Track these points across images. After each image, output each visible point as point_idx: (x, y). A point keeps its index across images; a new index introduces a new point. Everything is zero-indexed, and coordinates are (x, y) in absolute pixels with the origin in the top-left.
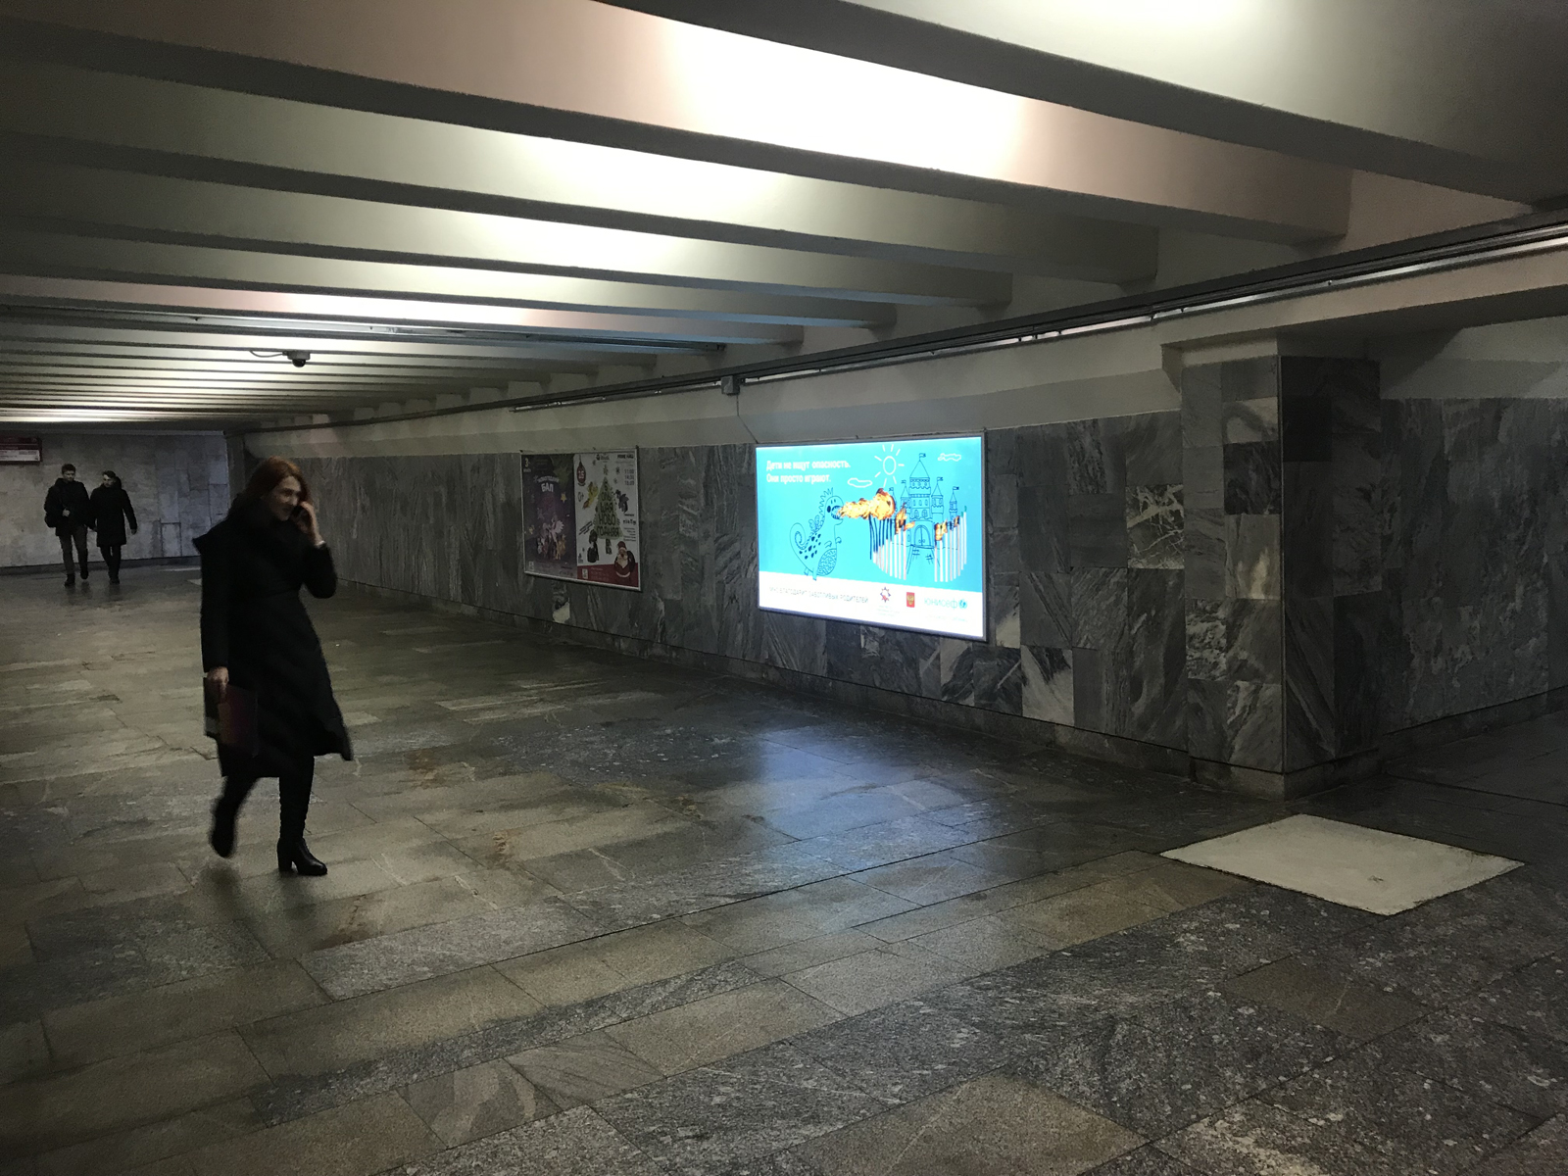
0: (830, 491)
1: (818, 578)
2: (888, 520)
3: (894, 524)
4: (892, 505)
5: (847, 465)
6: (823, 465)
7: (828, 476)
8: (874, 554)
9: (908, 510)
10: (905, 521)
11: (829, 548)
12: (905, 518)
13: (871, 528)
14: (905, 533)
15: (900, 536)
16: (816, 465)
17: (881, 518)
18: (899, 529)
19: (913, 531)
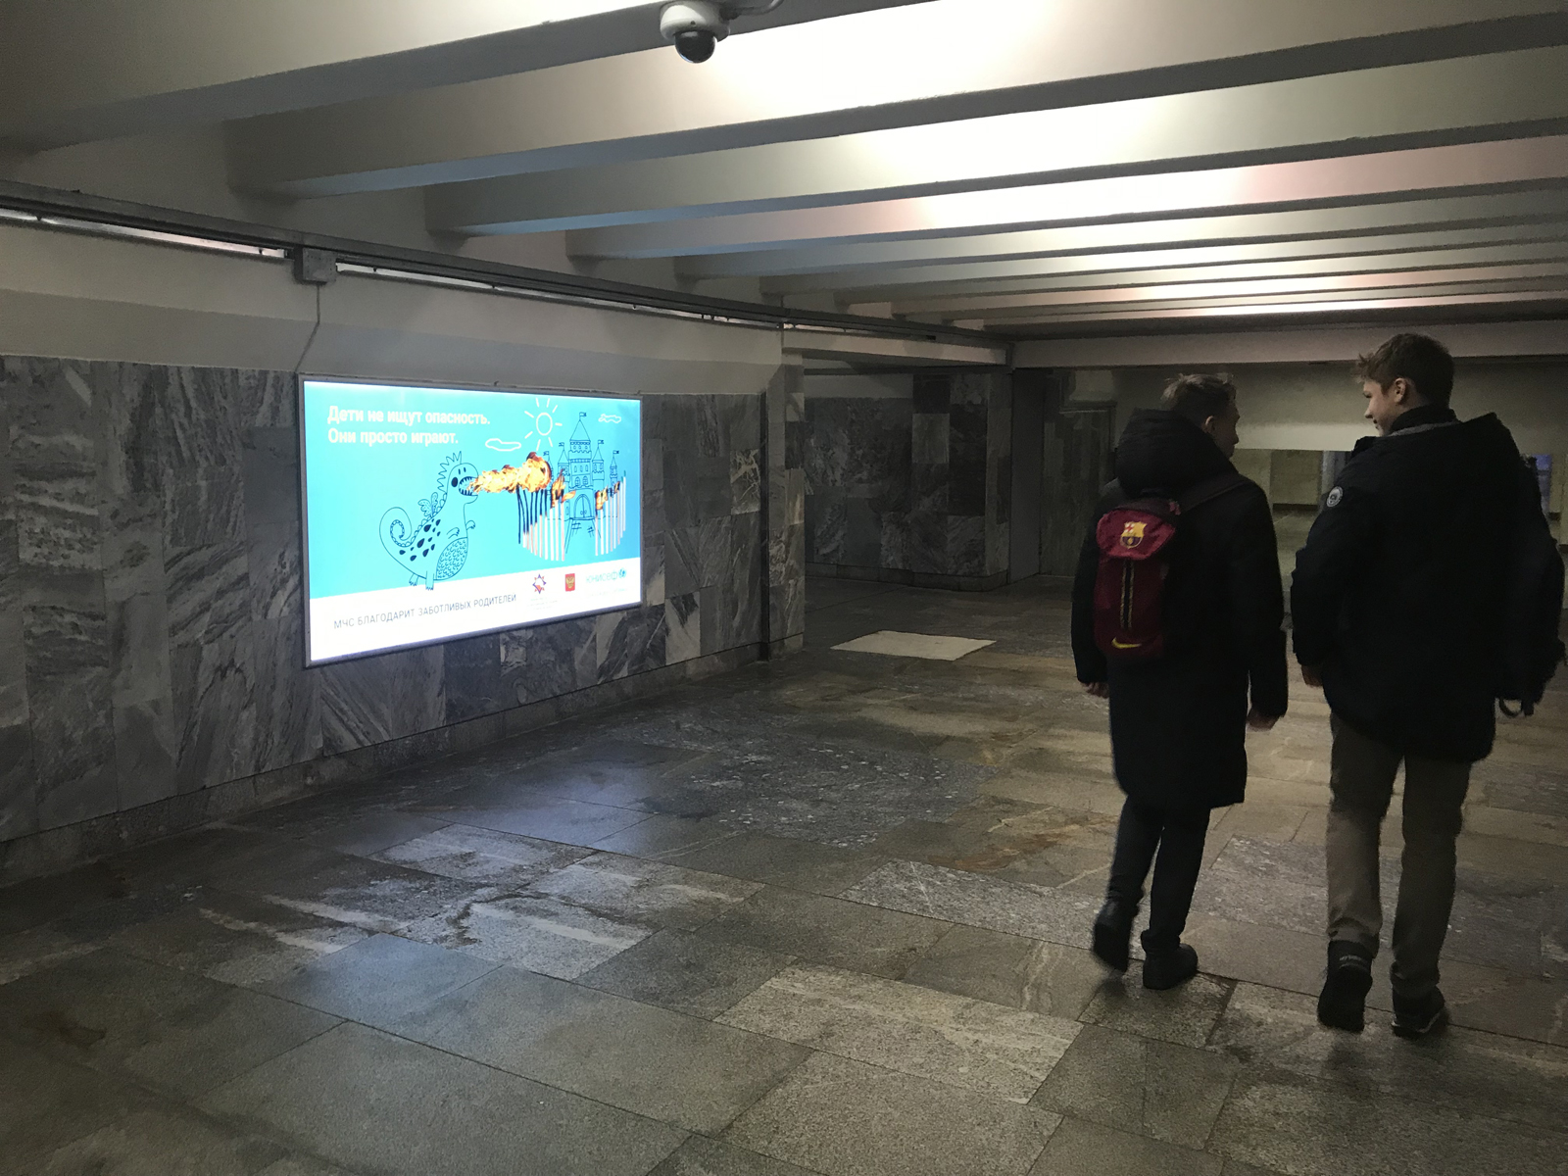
0: (457, 457)
1: (437, 585)
2: (542, 491)
3: (550, 496)
4: (547, 473)
5: (484, 421)
6: (444, 418)
7: (453, 435)
8: (524, 537)
9: (567, 478)
10: (562, 491)
11: (455, 537)
12: (563, 487)
13: (520, 503)
14: (563, 506)
15: (557, 511)
16: (432, 418)
17: (533, 489)
18: (556, 502)
19: (573, 502)
